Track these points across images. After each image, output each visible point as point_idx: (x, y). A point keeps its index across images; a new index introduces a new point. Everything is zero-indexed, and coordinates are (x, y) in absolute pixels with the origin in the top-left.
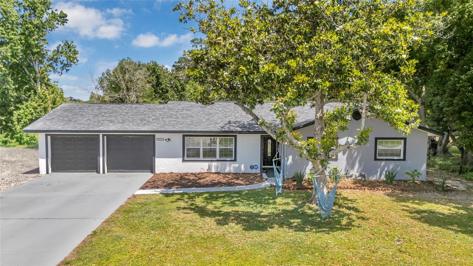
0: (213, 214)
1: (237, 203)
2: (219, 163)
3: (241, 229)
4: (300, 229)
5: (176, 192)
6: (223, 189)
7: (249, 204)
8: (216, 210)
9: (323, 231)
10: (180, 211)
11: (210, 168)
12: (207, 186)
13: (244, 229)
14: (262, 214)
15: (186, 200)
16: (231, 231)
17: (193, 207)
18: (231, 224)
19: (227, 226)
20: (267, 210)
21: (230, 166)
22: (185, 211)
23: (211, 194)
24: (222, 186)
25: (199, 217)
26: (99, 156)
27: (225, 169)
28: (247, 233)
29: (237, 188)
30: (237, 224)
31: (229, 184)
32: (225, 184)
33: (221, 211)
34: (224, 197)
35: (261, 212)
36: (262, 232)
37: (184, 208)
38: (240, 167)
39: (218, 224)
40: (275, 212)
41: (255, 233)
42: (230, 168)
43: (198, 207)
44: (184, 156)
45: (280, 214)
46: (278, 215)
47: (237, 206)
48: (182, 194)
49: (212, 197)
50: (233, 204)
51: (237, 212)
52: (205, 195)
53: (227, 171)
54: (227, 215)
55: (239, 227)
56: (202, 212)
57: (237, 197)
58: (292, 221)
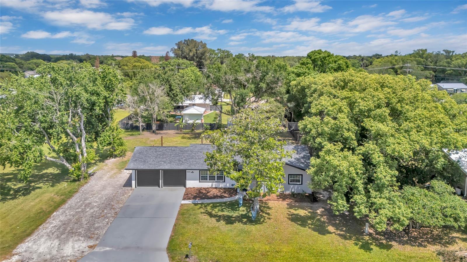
0: (215, 216)
1: (224, 210)
2: (217, 183)
3: (225, 224)
4: (245, 223)
5: (199, 202)
6: (219, 200)
7: (229, 211)
8: (216, 214)
9: (253, 224)
10: (202, 215)
11: (212, 185)
12: (211, 198)
13: (226, 224)
14: (233, 216)
15: (204, 208)
16: (221, 224)
17: (207, 212)
18: (222, 221)
19: (220, 222)
20: (235, 214)
21: (222, 184)
22: (204, 214)
23: (213, 203)
24: (218, 198)
25: (209, 217)
26: (160, 179)
27: (220, 185)
28: (226, 225)
29: (225, 200)
30: (223, 221)
31: (221, 197)
32: (219, 196)
33: (218, 215)
34: (218, 206)
35: (233, 215)
36: (232, 225)
37: (204, 213)
38: (226, 185)
39: (217, 221)
40: (238, 215)
41: (229, 225)
42: (222, 185)
43: (209, 212)
44: (200, 180)
45: (239, 216)
46: (239, 217)
47: (224, 211)
48: (202, 204)
49: (214, 206)
50: (222, 211)
51: (224, 215)
52: (211, 205)
53: (221, 186)
54: (220, 216)
55: (224, 223)
56: (211, 215)
57: (224, 206)
58: (243, 220)
